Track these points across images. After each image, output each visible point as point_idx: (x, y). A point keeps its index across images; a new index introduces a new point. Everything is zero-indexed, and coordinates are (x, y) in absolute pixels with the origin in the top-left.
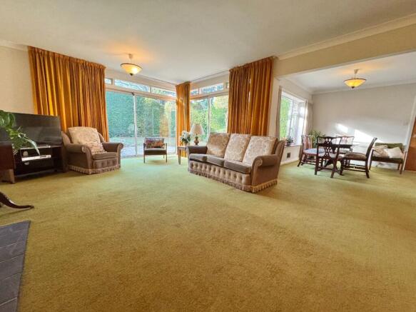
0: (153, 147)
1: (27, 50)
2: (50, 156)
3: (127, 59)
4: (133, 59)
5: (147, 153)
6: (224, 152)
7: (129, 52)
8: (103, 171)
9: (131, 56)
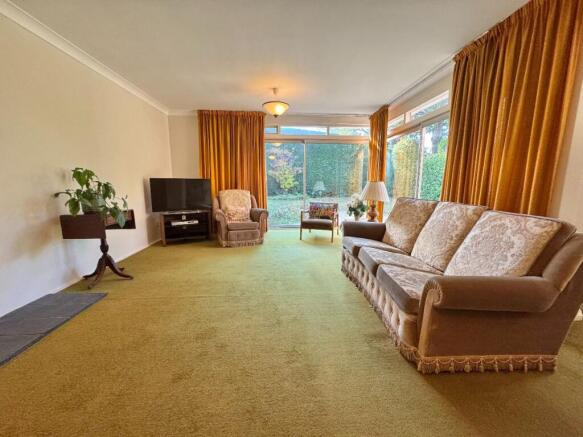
0: (318, 217)
1: (196, 115)
2: (196, 222)
3: (271, 96)
4: (278, 94)
5: (305, 225)
6: (412, 241)
7: (273, 86)
8: (239, 245)
9: (275, 90)
